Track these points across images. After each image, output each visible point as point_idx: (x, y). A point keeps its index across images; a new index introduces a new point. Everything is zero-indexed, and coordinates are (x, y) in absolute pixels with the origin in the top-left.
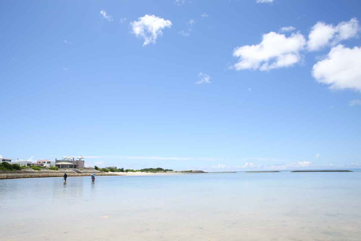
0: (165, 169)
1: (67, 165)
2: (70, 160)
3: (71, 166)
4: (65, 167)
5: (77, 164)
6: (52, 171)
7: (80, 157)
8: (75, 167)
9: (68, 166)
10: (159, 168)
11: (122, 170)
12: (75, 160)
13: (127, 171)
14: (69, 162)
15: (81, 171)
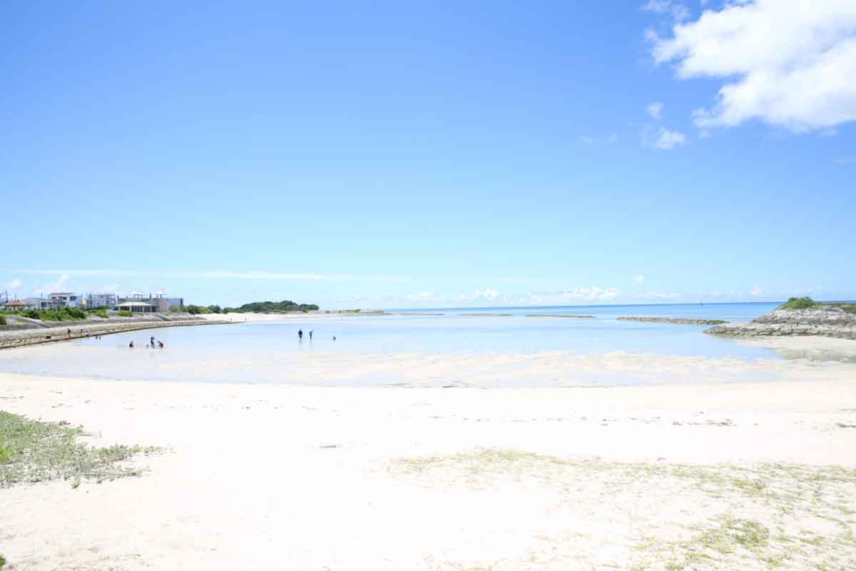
0: (299, 304)
1: (141, 307)
2: (144, 297)
3: (147, 309)
4: (142, 311)
5: (157, 303)
6: (124, 318)
7: (160, 293)
8: (154, 309)
9: (143, 309)
10: (285, 302)
11: (217, 310)
12: (154, 296)
13: (226, 311)
14: (143, 300)
15: (167, 317)
